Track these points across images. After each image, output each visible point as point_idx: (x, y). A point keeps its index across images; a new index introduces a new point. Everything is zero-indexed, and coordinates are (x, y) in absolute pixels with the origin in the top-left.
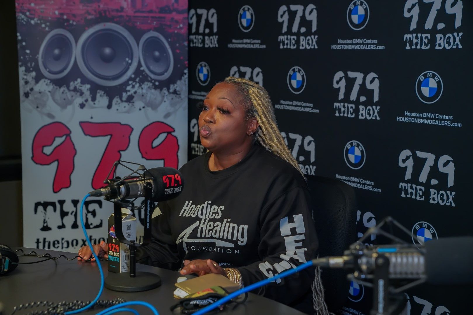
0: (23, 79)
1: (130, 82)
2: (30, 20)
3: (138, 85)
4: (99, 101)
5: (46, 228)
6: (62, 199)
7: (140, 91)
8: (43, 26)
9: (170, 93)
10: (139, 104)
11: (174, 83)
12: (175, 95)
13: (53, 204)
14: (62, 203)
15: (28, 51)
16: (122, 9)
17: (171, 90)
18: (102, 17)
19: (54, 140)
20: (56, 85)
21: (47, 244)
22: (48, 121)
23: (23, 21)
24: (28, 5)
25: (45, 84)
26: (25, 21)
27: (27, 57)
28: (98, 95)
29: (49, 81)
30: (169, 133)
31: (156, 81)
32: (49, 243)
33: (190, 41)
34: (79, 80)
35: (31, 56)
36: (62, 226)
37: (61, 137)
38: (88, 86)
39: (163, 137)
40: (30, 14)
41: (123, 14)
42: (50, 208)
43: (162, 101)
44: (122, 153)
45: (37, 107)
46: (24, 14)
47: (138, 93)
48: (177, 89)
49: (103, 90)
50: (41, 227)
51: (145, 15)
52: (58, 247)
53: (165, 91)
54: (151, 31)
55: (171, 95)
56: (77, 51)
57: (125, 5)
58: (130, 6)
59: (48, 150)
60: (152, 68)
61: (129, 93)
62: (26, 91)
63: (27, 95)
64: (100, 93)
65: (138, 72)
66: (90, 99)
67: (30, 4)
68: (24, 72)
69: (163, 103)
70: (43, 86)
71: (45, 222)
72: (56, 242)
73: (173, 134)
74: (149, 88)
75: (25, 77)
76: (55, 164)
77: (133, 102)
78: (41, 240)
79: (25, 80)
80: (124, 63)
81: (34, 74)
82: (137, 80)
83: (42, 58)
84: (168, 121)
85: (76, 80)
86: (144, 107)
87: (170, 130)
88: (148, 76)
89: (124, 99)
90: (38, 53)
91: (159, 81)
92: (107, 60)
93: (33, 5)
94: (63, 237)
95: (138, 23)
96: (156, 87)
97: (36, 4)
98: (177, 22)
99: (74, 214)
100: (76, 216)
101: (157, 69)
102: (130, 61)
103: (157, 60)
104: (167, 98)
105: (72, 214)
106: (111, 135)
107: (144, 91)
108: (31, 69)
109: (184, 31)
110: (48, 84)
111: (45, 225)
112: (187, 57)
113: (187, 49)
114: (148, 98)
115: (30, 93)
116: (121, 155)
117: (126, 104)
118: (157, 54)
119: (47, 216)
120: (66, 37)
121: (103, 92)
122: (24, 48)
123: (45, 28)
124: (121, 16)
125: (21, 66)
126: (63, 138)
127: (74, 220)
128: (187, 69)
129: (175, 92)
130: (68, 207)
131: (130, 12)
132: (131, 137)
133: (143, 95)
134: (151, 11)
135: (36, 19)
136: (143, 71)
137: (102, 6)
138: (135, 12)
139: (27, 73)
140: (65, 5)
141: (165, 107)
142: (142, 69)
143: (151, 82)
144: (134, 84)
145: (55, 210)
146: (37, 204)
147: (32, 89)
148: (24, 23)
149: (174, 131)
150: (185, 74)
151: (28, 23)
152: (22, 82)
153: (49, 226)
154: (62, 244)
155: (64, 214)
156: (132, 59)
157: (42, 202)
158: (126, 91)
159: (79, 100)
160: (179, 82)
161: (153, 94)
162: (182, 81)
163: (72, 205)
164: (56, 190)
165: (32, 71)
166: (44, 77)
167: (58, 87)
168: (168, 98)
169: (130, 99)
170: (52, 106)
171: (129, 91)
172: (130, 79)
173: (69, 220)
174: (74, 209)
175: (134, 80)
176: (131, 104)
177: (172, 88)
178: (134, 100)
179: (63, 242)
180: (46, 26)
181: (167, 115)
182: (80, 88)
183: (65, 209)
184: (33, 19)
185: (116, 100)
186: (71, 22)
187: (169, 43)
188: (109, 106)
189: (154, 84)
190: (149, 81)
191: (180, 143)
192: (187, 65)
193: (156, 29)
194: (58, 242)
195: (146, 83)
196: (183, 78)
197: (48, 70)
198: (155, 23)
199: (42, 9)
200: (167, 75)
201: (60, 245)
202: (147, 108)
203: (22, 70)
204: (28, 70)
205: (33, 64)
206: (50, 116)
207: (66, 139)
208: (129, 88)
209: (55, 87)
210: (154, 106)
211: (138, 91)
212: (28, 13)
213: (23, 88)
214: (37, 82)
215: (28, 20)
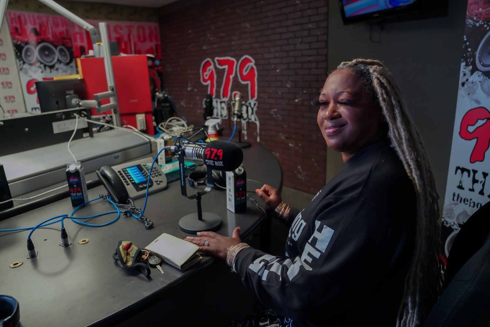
0: (463, 72)
2: (475, 23)
5: (460, 187)
6: (476, 169)
8: (485, 26)
13: (469, 171)
14: (475, 172)
15: (469, 50)
19: (477, 121)
20: (486, 76)
21: (459, 199)
22: (475, 106)
23: (470, 25)
24: (476, 11)
25: (477, 75)
26: (472, 25)
27: (468, 54)
29: (481, 73)
32: (461, 199)
35: (471, 53)
36: (472, 190)
40: (477, 18)
42: (466, 173)
45: (469, 94)
46: (472, 19)
50: (458, 185)
52: (467, 204)
59: (471, 129)
62: (463, 82)
63: (463, 84)
67: (478, 10)
68: (464, 67)
70: (477, 77)
71: (461, 182)
72: (466, 200)
75: (464, 70)
76: (475, 140)
78: (456, 194)
79: (464, 73)
81: (471, 67)
83: (479, 54)
90: (476, 50)
93: (480, 10)
94: (471, 198)
97: (483, 9)
99: (482, 183)
100: (483, 185)
105: (481, 182)
108: (470, 64)
110: (480, 75)
111: (461, 185)
115: (465, 83)
119: (463, 179)
122: (467, 47)
123: (486, 28)
125: (463, 62)
126: (485, 121)
127: (481, 188)
130: (479, 177)
135: (480, 22)
139: (466, 68)
145: (469, 176)
146: (458, 168)
147: (467, 80)
148: (471, 26)
151: (475, 25)
152: (461, 74)
153: (463, 186)
154: (470, 203)
155: (475, 181)
157: (461, 167)
163: (482, 176)
164: (472, 161)
165: (469, 65)
166: (478, 70)
167: (488, 78)
170: (480, 94)
173: (478, 187)
174: (483, 180)
179: (471, 201)
180: (487, 26)
183: (477, 178)
184: (478, 22)
194: (468, 201)
197: (482, 63)
199: (487, 11)
201: (469, 203)
203: (463, 64)
204: (467, 65)
205: (472, 59)
206: (477, 102)
207: (486, 122)
209: (485, 78)
212: (475, 18)
213: (462, 79)
214: (472, 74)
215: (474, 24)
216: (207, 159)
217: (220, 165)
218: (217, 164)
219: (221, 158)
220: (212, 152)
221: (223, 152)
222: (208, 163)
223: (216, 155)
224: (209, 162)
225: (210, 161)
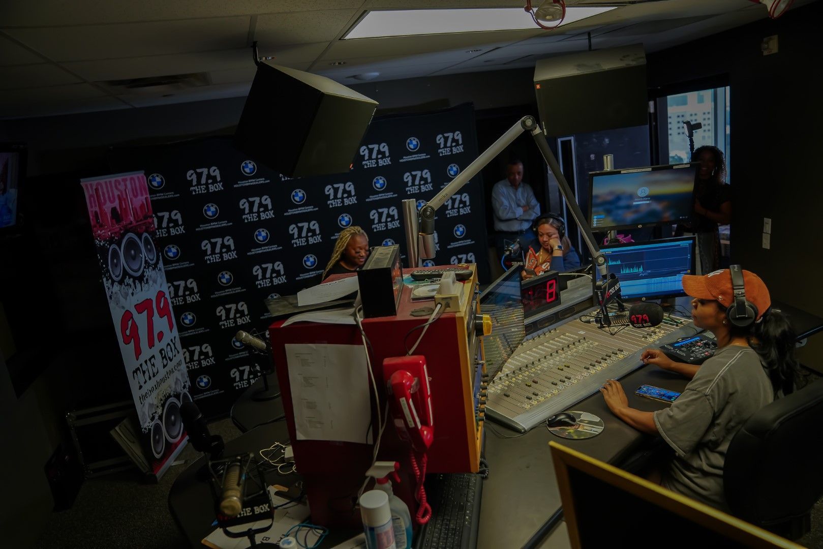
1: (145, 270)
2: (100, 243)
3: (147, 270)
5: (141, 387)
7: (149, 274)
8: (106, 245)
11: (158, 264)
15: (104, 266)
16: (131, 222)
18: (126, 230)
19: (128, 323)
22: (123, 311)
23: (98, 245)
24: (98, 233)
28: (136, 284)
29: (117, 283)
35: (106, 269)
36: (145, 382)
37: (130, 320)
39: (163, 300)
40: (100, 239)
41: (132, 225)
43: (157, 276)
45: (117, 304)
46: (97, 239)
48: (160, 267)
53: (157, 270)
54: (145, 233)
55: (159, 271)
56: (122, 258)
59: (128, 332)
60: (149, 257)
61: (146, 277)
62: (110, 295)
63: (111, 297)
65: (146, 261)
66: (134, 288)
67: (98, 231)
68: (106, 281)
70: (116, 288)
71: (139, 383)
75: (107, 285)
76: (133, 340)
77: (149, 283)
79: (107, 287)
80: (140, 258)
81: (110, 281)
82: (147, 267)
83: (111, 268)
84: (162, 289)
85: (126, 277)
86: (153, 284)
88: (149, 263)
89: (145, 282)
91: (154, 264)
92: (134, 258)
95: (139, 229)
96: (154, 269)
97: (101, 231)
98: (151, 224)
100: (149, 371)
101: (151, 257)
102: (141, 256)
103: (150, 251)
106: (147, 309)
107: (151, 273)
108: (108, 278)
110: (117, 285)
114: (153, 277)
115: (112, 295)
116: (153, 320)
117: (146, 285)
118: (149, 247)
119: (139, 378)
120: (116, 249)
122: (102, 264)
124: (132, 227)
128: (160, 253)
129: (160, 269)
131: (134, 223)
132: (153, 306)
133: (151, 277)
134: (141, 220)
135: (102, 241)
138: (136, 223)
141: (159, 281)
142: (146, 259)
143: (151, 266)
145: (140, 372)
147: (112, 292)
150: (160, 256)
151: (100, 245)
152: (106, 289)
153: (141, 384)
155: (144, 372)
156: (142, 254)
159: (130, 291)
160: (159, 262)
161: (154, 274)
163: (145, 365)
166: (115, 281)
169: (147, 282)
172: (145, 267)
177: (158, 267)
181: (161, 286)
182: (129, 282)
186: (116, 238)
187: (151, 239)
188: (142, 289)
193: (145, 231)
195: (150, 268)
196: (160, 259)
197: (115, 275)
200: (155, 259)
203: (105, 279)
205: (108, 274)
208: (145, 274)
213: (108, 294)
214: (113, 286)
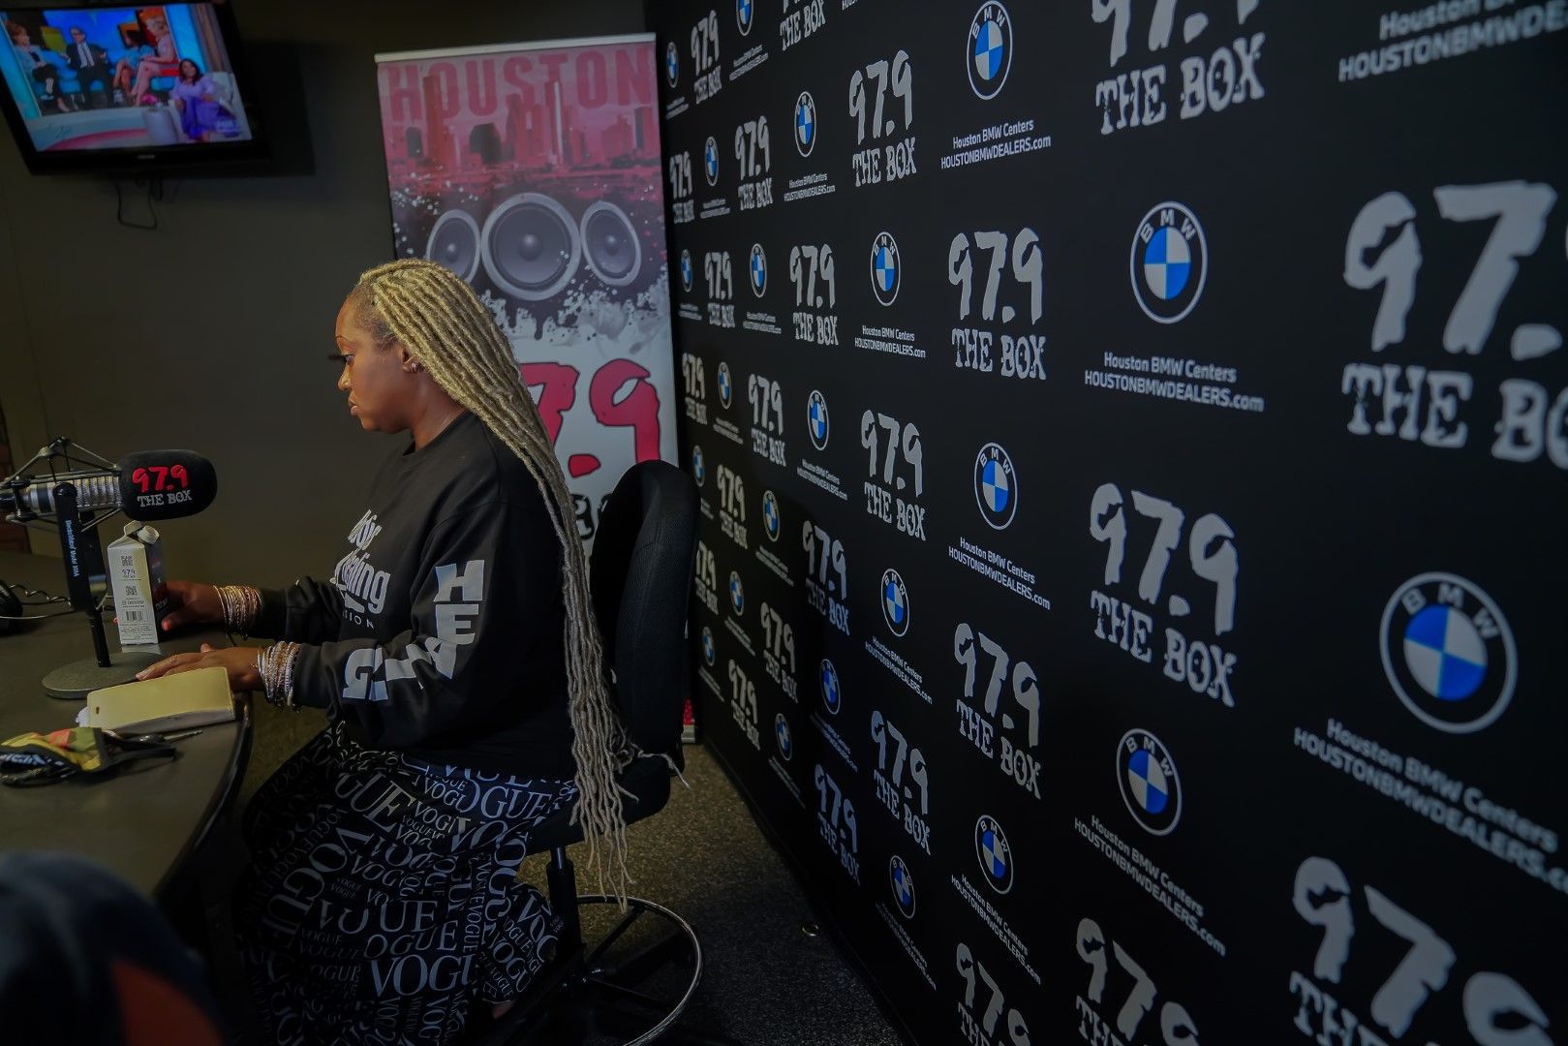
1: (570, 292)
2: (410, 200)
3: (582, 296)
4: (521, 327)
7: (586, 307)
8: (430, 207)
9: (638, 308)
10: (585, 329)
11: (645, 290)
12: (647, 311)
15: (410, 251)
16: (550, 166)
17: (640, 304)
18: (520, 185)
23: (400, 203)
24: (406, 176)
28: (519, 317)
30: (641, 379)
31: (612, 287)
33: (669, 214)
34: (488, 293)
38: (503, 302)
39: (630, 386)
40: (411, 190)
41: (550, 175)
43: (625, 322)
44: (563, 413)
46: (401, 191)
47: (582, 311)
48: (650, 301)
49: (526, 308)
51: (588, 174)
53: (629, 304)
54: (600, 202)
55: (640, 311)
56: (482, 246)
57: (553, 159)
58: (561, 162)
60: (604, 265)
61: (568, 312)
64: (521, 313)
65: (582, 274)
66: (506, 325)
67: (409, 174)
69: (628, 326)
73: (647, 380)
74: (601, 300)
77: (577, 327)
80: (558, 260)
82: (581, 288)
84: (637, 358)
86: (594, 335)
87: (642, 374)
88: (598, 280)
89: (561, 322)
91: (618, 288)
92: (530, 256)
93: (413, 175)
95: (578, 189)
96: (613, 300)
97: (418, 174)
98: (644, 182)
101: (614, 267)
102: (567, 256)
103: (612, 251)
104: (633, 317)
106: (544, 384)
107: (594, 306)
109: (657, 196)
112: (664, 244)
113: (663, 228)
114: (601, 320)
116: (562, 418)
117: (564, 330)
118: (612, 240)
120: (465, 223)
121: (526, 312)
122: (405, 246)
123: (432, 210)
124: (549, 180)
128: (666, 264)
129: (647, 306)
131: (563, 171)
132: (577, 387)
133: (592, 314)
134: (597, 167)
135: (419, 198)
136: (590, 271)
137: (516, 166)
138: (572, 170)
140: (459, 171)
141: (630, 334)
142: (587, 268)
143: (604, 289)
144: (576, 294)
148: (403, 205)
149: (649, 375)
150: (663, 273)
151: (409, 204)
156: (570, 253)
158: (565, 308)
160: (652, 288)
161: (609, 312)
162: (659, 286)
168: (634, 319)
169: (571, 321)
171: (568, 307)
172: (569, 286)
175: (574, 287)
176: (572, 330)
177: (641, 298)
178: (577, 322)
180: (434, 207)
181: (636, 348)
182: (490, 306)
184: (414, 198)
185: (548, 324)
186: (471, 197)
187: (633, 220)
188: (538, 335)
189: (609, 294)
190: (600, 289)
191: (660, 395)
192: (665, 258)
193: (608, 198)
195: (596, 292)
196: (659, 280)
198: (605, 186)
199: (427, 180)
200: (631, 277)
202: (600, 336)
208: (567, 302)
210: (610, 331)
211: (583, 307)
212: (407, 190)
215: (407, 200)
216: (144, 494)
217: (179, 501)
218: (172, 498)
219: (184, 483)
220: (153, 477)
221: (185, 467)
222: (145, 502)
223: (169, 480)
224: (148, 501)
225: (152, 496)
